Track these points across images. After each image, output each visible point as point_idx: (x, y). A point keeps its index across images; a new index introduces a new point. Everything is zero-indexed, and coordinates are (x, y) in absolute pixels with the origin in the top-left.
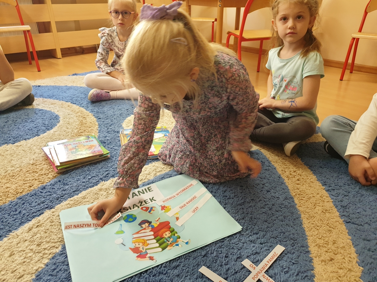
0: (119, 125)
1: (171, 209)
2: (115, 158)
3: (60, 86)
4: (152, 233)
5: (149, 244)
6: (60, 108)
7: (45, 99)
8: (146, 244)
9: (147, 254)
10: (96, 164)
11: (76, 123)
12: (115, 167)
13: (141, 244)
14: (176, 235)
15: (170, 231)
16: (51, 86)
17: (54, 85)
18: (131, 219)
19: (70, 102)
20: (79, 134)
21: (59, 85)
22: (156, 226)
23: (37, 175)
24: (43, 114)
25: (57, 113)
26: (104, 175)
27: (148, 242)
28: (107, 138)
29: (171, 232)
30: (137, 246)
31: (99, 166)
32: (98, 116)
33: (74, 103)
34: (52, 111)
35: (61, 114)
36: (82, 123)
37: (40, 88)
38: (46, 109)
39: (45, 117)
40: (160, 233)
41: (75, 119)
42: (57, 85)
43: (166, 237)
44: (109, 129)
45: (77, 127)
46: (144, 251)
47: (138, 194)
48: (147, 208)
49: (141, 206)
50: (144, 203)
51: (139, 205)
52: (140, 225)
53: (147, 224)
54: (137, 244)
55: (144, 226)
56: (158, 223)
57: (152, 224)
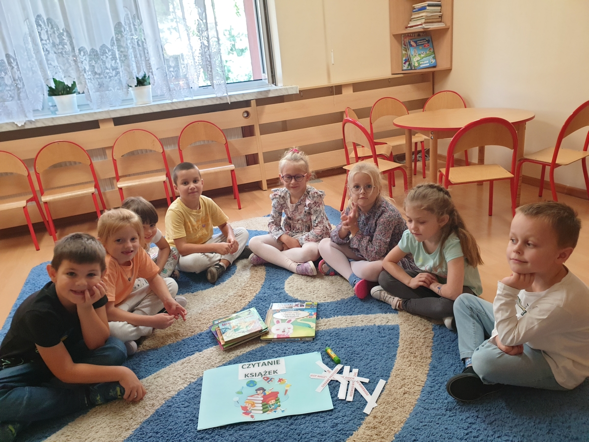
4: (262, 399)
8: (253, 406)
13: (250, 405)
14: (278, 404)
18: (252, 385)
22: (267, 393)
23: (200, 323)
27: (255, 405)
40: (268, 400)
43: (271, 404)
46: (250, 410)
47: (267, 364)
48: (268, 378)
49: (264, 375)
50: (268, 373)
51: (263, 374)
52: (256, 390)
53: (261, 391)
54: (247, 404)
55: (259, 392)
56: (270, 392)
57: (265, 392)
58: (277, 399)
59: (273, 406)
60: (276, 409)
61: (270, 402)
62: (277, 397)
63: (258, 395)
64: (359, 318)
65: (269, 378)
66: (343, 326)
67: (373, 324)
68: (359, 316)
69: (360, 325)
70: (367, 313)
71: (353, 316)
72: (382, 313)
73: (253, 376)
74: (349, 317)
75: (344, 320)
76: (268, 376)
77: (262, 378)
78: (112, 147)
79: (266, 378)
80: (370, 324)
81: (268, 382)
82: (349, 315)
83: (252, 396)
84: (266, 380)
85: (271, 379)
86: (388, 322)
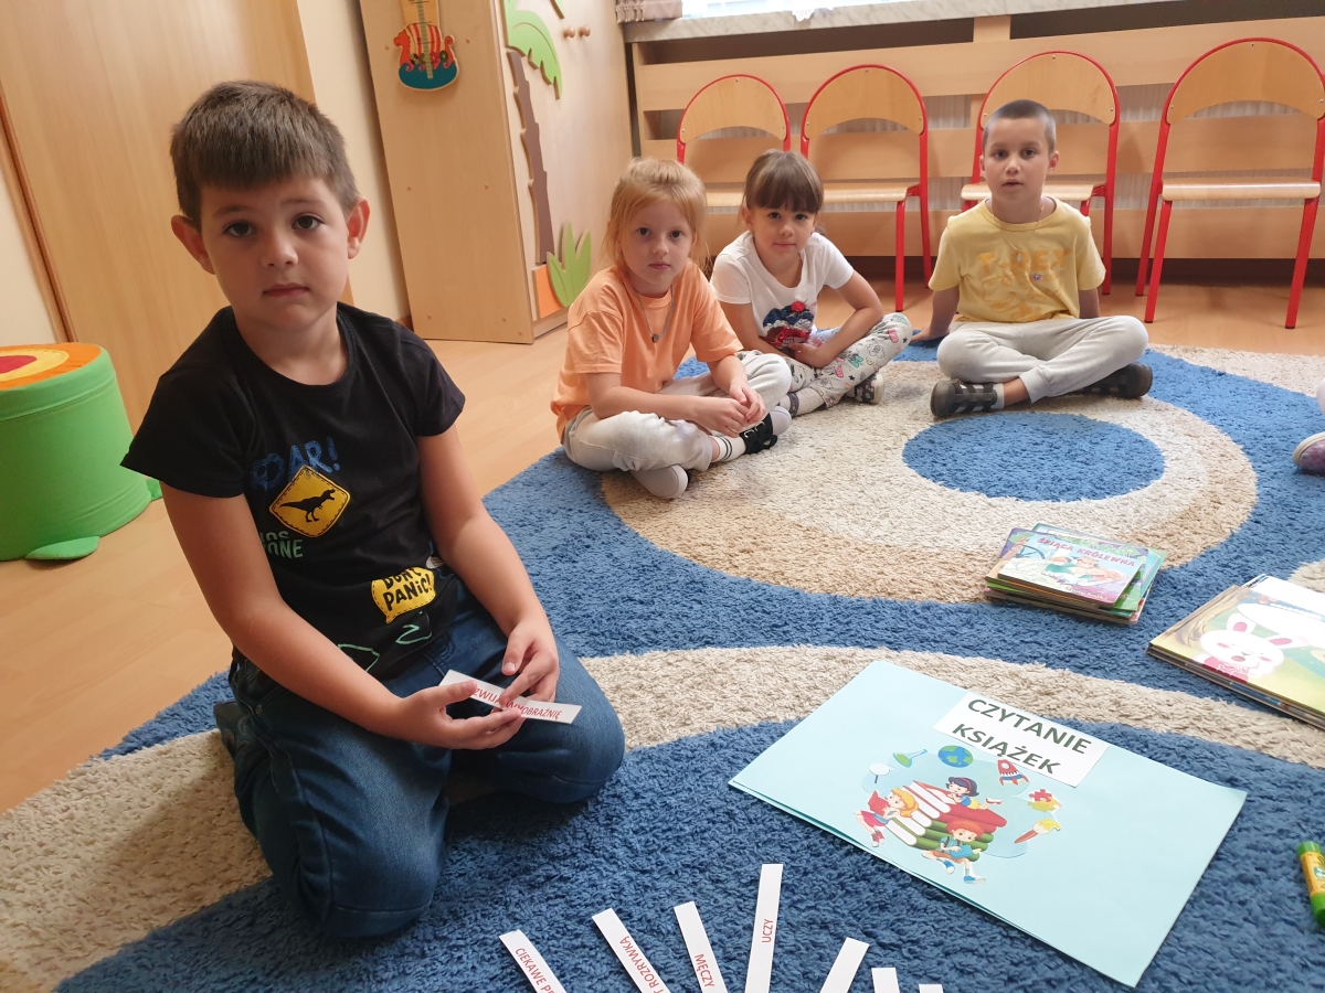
5: (911, 817)
8: (907, 813)
9: (884, 825)
13: (901, 805)
18: (953, 759)
22: (973, 806)
27: (916, 814)
29: (978, 840)
30: (890, 801)
40: (957, 822)
46: (886, 816)
48: (1012, 769)
49: (1011, 756)
50: (1025, 756)
51: (1010, 751)
52: (951, 780)
53: (964, 790)
54: (896, 798)
55: (955, 787)
56: (985, 806)
57: (972, 798)
58: (985, 836)
59: (956, 848)
60: (957, 859)
61: (960, 831)
62: (989, 833)
63: (946, 793)
65: (1016, 772)
73: (979, 740)
77: (995, 760)
79: (1005, 766)
81: (1004, 779)
83: (925, 786)
84: (1002, 770)
85: (1021, 776)
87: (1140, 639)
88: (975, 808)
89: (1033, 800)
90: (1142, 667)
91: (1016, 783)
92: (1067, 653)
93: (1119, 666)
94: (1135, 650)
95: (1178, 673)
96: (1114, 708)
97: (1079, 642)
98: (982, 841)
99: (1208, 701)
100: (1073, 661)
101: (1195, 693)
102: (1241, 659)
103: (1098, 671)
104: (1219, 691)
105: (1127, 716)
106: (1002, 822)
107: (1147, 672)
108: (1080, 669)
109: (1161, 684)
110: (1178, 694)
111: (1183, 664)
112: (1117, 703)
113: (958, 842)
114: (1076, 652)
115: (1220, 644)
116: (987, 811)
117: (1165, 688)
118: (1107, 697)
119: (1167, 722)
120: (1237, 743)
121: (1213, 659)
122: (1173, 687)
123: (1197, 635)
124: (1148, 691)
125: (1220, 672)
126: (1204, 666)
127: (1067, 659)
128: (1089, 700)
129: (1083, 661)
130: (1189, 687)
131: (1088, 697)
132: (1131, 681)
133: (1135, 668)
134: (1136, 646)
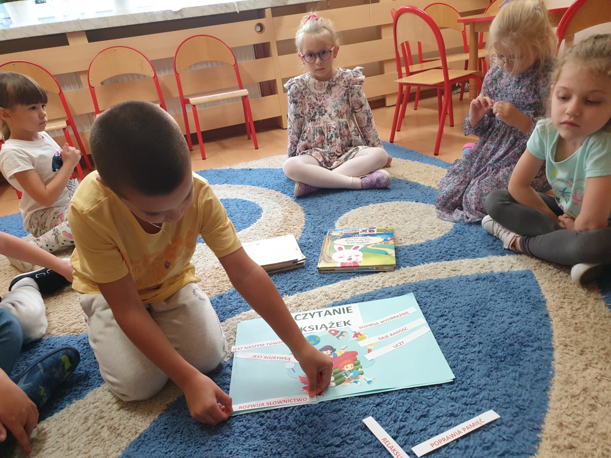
0: (331, 224)
1: (366, 337)
2: (310, 267)
3: (274, 170)
6: (267, 199)
7: (253, 187)
10: (286, 273)
11: (279, 220)
12: (306, 278)
14: (360, 369)
15: (353, 363)
16: (264, 169)
17: (268, 167)
19: (280, 192)
20: (277, 234)
21: (274, 168)
22: (339, 354)
24: (246, 206)
25: (261, 206)
26: (290, 287)
28: (310, 240)
29: (355, 365)
31: (289, 276)
32: (308, 210)
33: (284, 193)
34: (256, 203)
35: (265, 208)
36: (285, 220)
37: (250, 173)
38: (250, 200)
39: (246, 211)
40: (341, 364)
41: (279, 213)
42: (271, 167)
43: (346, 370)
44: (316, 229)
45: (278, 224)
47: (332, 313)
49: (330, 327)
50: (335, 325)
51: (328, 326)
53: (329, 351)
56: (343, 352)
57: (335, 352)
58: (356, 362)
59: (351, 374)
60: (357, 378)
61: (345, 367)
62: (356, 359)
64: (463, 264)
65: (338, 331)
66: (443, 276)
67: (488, 271)
68: (463, 260)
69: (469, 273)
70: (474, 257)
71: (453, 262)
72: (497, 254)
73: (313, 329)
74: (447, 263)
75: (442, 268)
76: (337, 328)
77: (327, 332)
78: (87, 72)
79: (333, 332)
80: (485, 271)
81: (337, 337)
82: (445, 260)
84: (334, 335)
85: (342, 332)
86: (512, 267)
87: (312, 269)
88: (341, 355)
89: (356, 338)
90: (322, 279)
91: (343, 336)
92: (292, 286)
93: (314, 282)
94: (314, 274)
95: (335, 275)
96: (327, 298)
97: (293, 281)
98: (357, 364)
99: (352, 279)
100: (296, 288)
101: (346, 279)
102: (351, 259)
103: (308, 288)
104: (353, 274)
105: (334, 298)
106: (356, 353)
107: (325, 280)
108: (301, 290)
109: (333, 281)
110: (342, 282)
111: (334, 270)
112: (326, 295)
113: (350, 371)
114: (295, 285)
115: (340, 257)
116: (346, 353)
117: (335, 282)
118: (321, 295)
119: (348, 293)
120: (375, 288)
121: (342, 263)
122: (337, 281)
123: (330, 258)
124: (331, 286)
125: (348, 267)
126: (342, 267)
127: (294, 289)
128: (316, 300)
129: (300, 287)
130: (342, 278)
131: (314, 299)
132: (322, 285)
133: (320, 280)
134: (313, 272)
